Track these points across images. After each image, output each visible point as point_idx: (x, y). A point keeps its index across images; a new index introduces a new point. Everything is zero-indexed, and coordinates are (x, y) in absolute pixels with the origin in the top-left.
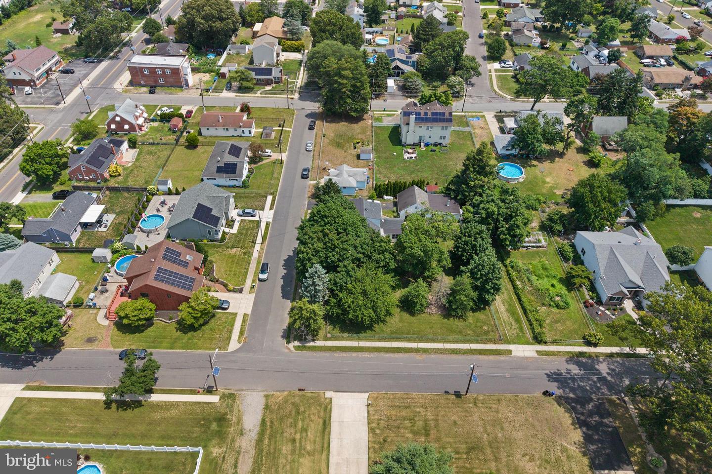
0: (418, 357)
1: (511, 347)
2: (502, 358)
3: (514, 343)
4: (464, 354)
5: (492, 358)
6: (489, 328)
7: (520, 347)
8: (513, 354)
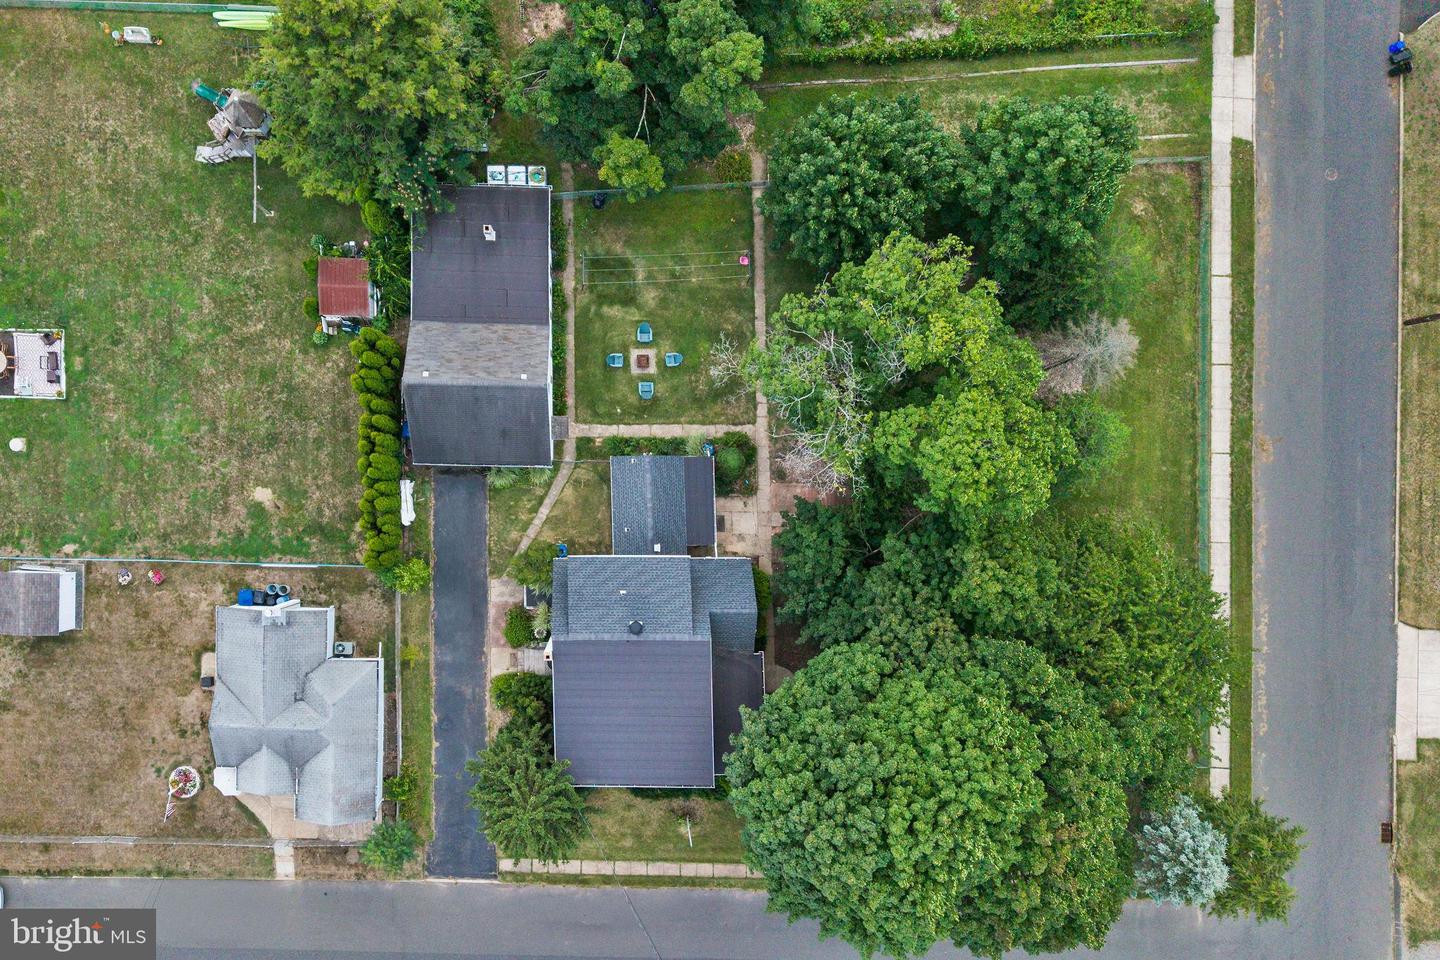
0: (1263, 459)
1: (1221, 137)
2: (1263, 175)
3: (1205, 119)
4: (1251, 302)
5: (1262, 213)
6: (1139, 194)
7: (1220, 106)
8: (1247, 134)
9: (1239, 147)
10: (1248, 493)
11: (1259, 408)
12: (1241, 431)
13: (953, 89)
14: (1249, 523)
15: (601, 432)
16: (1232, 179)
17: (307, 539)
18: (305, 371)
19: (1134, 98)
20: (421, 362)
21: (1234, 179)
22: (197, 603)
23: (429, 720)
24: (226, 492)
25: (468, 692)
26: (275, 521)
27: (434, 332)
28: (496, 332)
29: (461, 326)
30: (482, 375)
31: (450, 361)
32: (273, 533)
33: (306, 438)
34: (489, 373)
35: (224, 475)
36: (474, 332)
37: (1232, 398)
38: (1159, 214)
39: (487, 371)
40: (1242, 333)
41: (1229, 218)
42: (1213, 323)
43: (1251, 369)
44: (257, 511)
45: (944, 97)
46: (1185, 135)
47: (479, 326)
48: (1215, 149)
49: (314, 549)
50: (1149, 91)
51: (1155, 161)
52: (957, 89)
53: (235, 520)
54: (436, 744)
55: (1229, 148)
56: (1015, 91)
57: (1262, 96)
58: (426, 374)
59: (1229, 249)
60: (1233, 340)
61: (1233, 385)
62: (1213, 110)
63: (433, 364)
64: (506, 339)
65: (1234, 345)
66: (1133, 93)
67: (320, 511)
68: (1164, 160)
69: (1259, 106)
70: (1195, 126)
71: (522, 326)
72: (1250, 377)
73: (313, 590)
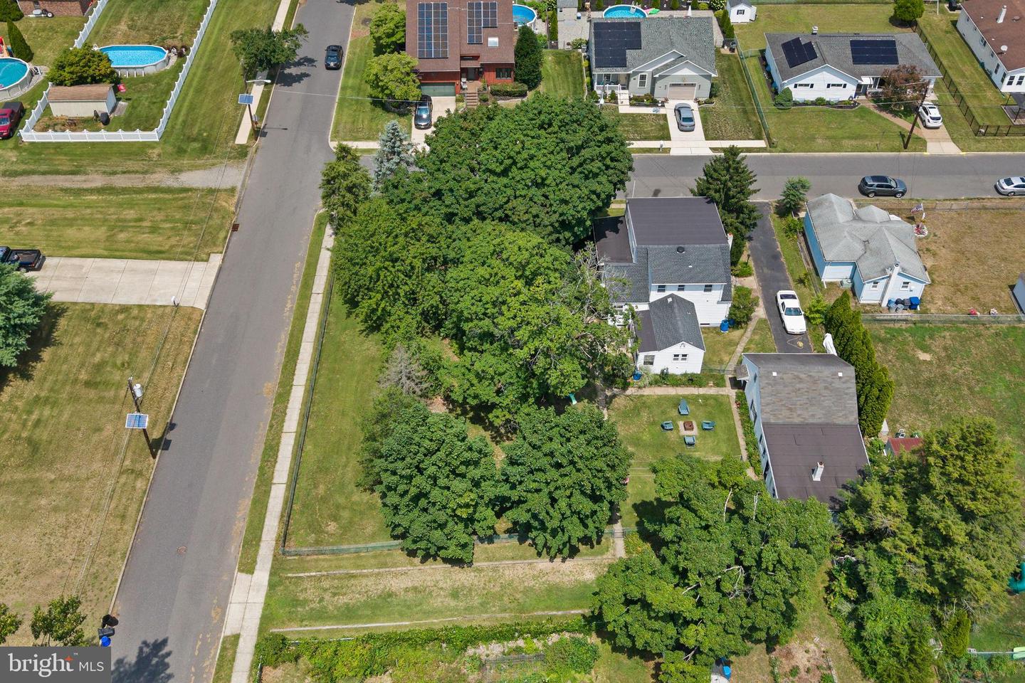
0: (270, 387)
1: (262, 575)
2: (235, 549)
3: (272, 586)
4: (261, 469)
6: (331, 535)
7: (259, 598)
8: (241, 577)
9: (249, 568)
10: (285, 367)
11: (269, 411)
12: (283, 397)
13: (469, 609)
14: (288, 351)
15: (711, 391)
16: (259, 545)
17: (888, 336)
18: (923, 422)
19: (325, 603)
20: (845, 386)
21: (258, 545)
22: (944, 304)
23: (786, 258)
24: (949, 357)
25: (766, 270)
26: (912, 344)
27: (841, 414)
28: (799, 415)
29: (823, 420)
30: (802, 376)
31: (826, 388)
32: (910, 338)
33: (908, 386)
34: (798, 377)
35: (953, 366)
36: (813, 415)
37: (286, 414)
38: (318, 521)
39: (801, 381)
40: (271, 451)
41: (266, 520)
42: (290, 456)
43: (270, 430)
44: (926, 349)
45: (476, 604)
46: (289, 575)
47: (811, 421)
48: (269, 566)
49: (882, 331)
50: (312, 609)
51: (315, 557)
52: (465, 609)
53: (937, 344)
54: (779, 249)
55: (257, 567)
56: (419, 608)
57: (223, 606)
58: (840, 374)
59: (271, 500)
60: (278, 446)
61: (283, 421)
62: (265, 593)
63: (837, 384)
64: (790, 409)
65: (278, 444)
66: (325, 607)
67: (885, 349)
68: (309, 558)
69: (227, 597)
70: (281, 583)
71: (780, 422)
72: (271, 426)
73: (875, 311)
